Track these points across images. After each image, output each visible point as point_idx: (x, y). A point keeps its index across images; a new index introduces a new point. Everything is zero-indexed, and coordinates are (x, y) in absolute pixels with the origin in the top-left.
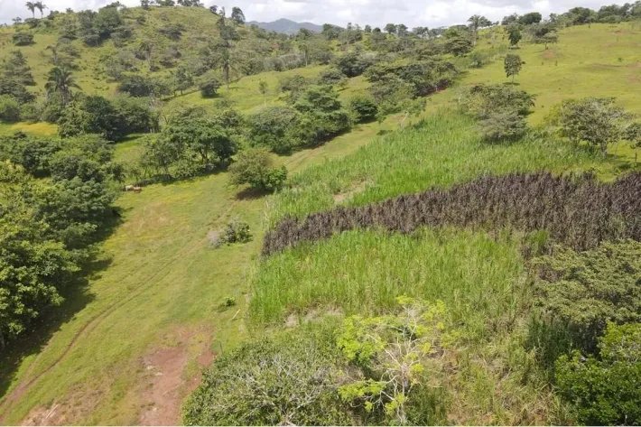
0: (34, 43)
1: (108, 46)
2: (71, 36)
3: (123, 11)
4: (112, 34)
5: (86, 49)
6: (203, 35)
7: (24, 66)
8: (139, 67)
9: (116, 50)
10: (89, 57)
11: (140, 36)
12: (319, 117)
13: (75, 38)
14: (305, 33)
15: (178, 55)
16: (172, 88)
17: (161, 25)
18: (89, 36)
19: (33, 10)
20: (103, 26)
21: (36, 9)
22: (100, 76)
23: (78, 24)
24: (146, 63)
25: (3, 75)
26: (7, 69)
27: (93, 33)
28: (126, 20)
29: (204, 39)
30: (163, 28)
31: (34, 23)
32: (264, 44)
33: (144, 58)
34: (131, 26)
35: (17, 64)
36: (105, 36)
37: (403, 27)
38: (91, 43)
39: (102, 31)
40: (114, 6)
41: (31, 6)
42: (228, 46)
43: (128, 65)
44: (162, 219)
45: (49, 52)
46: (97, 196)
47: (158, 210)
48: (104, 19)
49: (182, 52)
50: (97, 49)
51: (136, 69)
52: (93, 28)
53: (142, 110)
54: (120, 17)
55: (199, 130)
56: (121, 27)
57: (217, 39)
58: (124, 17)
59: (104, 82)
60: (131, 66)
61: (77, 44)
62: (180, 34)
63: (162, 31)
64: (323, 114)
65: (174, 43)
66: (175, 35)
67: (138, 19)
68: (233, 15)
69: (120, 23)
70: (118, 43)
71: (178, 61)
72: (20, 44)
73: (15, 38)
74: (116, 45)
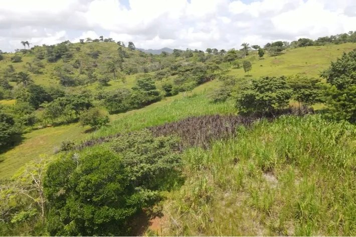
0: (21, 61)
1: (60, 62)
2: (41, 58)
3: (69, 45)
4: (62, 56)
5: (48, 64)
6: (111, 56)
7: (14, 72)
8: (74, 72)
9: (63, 64)
10: (50, 67)
11: (77, 56)
12: (142, 93)
13: (43, 59)
14: (165, 54)
15: (96, 66)
16: (86, 82)
17: (88, 51)
18: (50, 57)
19: (25, 45)
20: (58, 52)
21: (26, 45)
22: (54, 77)
23: (46, 51)
24: (79, 70)
25: (2, 78)
26: (4, 74)
27: (52, 55)
28: (71, 49)
29: (110, 58)
30: (90, 53)
31: (25, 52)
32: (142, 59)
33: (77, 68)
34: (73, 52)
35: (10, 72)
36: (59, 57)
37: (216, 50)
38: (51, 61)
39: (57, 55)
40: (66, 42)
41: (24, 43)
42: (123, 61)
43: (68, 71)
44: (41, 142)
45: (28, 66)
46: (5, 130)
47: (42, 138)
48: (58, 49)
49: (98, 64)
50: (53, 64)
51: (72, 73)
52: (53, 53)
53: (62, 92)
54: (68, 48)
55: (73, 99)
56: (67, 53)
57: (117, 57)
58: (70, 48)
59: (55, 80)
60: (70, 71)
61: (44, 62)
62: (98, 55)
63: (89, 54)
64: (145, 92)
65: (94, 60)
66: (96, 55)
67: (76, 48)
68: (129, 46)
69: (67, 51)
70: (65, 60)
71: (96, 69)
72: (14, 62)
73: (12, 59)
74: (64, 61)
